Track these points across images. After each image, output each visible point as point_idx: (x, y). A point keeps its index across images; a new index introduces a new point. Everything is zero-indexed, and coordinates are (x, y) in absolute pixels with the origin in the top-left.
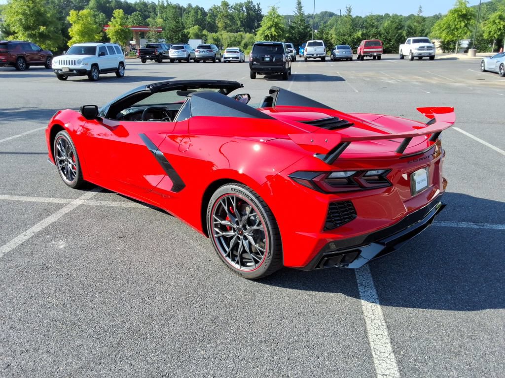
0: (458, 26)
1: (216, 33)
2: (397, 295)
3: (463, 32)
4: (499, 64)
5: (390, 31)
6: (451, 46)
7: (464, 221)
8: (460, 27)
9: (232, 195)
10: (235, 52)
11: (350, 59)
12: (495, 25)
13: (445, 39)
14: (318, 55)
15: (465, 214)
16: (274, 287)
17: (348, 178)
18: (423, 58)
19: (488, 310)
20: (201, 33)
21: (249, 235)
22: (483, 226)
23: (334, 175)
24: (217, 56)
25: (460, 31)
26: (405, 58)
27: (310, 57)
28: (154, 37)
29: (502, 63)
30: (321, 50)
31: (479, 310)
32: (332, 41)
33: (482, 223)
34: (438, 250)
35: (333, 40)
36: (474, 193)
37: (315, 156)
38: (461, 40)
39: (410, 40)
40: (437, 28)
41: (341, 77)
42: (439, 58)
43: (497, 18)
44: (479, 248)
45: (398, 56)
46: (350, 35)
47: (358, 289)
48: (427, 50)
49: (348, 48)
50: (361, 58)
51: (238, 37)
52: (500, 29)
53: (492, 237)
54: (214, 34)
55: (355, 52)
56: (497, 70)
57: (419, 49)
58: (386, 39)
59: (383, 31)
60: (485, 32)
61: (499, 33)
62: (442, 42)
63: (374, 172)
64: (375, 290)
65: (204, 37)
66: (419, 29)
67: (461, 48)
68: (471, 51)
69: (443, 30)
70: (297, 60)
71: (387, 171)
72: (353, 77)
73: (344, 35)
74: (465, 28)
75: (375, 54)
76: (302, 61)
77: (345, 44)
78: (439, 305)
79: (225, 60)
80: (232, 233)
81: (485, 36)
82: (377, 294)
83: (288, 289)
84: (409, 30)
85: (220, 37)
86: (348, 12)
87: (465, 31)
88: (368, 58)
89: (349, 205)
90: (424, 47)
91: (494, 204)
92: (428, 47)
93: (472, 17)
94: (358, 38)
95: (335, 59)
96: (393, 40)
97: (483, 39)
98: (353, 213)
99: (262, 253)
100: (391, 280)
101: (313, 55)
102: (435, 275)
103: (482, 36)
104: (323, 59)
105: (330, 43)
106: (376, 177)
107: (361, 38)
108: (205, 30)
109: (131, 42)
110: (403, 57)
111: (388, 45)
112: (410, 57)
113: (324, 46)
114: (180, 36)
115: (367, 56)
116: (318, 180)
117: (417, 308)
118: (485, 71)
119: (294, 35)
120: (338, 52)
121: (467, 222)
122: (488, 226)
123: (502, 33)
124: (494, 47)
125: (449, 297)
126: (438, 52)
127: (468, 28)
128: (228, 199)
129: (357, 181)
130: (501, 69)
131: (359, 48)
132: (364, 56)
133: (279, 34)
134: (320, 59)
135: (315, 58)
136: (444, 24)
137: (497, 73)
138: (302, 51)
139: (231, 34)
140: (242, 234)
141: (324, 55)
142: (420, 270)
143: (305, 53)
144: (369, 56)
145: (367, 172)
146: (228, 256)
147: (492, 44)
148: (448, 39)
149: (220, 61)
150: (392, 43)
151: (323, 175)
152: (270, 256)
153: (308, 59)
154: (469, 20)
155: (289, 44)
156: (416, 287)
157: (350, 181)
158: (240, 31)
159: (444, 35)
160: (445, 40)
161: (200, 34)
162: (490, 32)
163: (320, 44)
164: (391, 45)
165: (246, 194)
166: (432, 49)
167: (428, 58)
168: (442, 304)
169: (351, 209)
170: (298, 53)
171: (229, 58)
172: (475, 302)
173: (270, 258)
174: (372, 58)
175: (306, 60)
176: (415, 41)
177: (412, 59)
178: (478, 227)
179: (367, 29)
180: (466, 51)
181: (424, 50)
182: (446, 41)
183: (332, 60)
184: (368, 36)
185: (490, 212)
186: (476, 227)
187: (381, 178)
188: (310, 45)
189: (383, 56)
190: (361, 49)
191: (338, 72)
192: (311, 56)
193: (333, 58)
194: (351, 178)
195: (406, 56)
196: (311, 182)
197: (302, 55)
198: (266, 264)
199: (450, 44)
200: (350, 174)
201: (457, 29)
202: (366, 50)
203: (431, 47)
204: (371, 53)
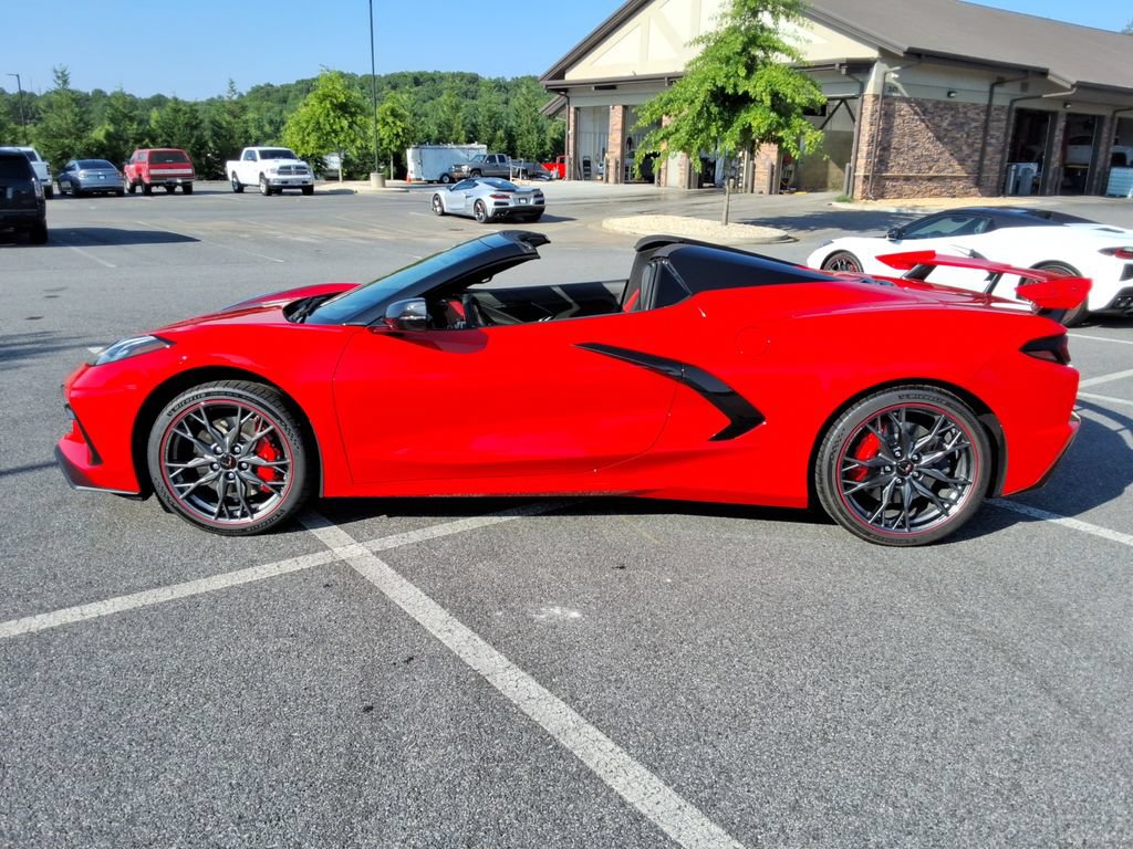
0: (336, 127)
3: (348, 140)
4: (473, 200)
8: (341, 128)
11: (117, 192)
12: (387, 127)
25: (342, 137)
26: (246, 189)
29: (477, 200)
38: (327, 154)
39: (251, 152)
43: (388, 113)
45: (226, 186)
48: (298, 173)
49: (109, 167)
52: (397, 135)
56: (471, 212)
57: (279, 173)
61: (398, 143)
68: (375, 177)
73: (62, 136)
75: (176, 181)
84: (216, 129)
86: (60, 82)
88: (161, 189)
90: (289, 167)
92: (298, 167)
93: (359, 111)
107: (106, 143)
110: (240, 188)
112: (262, 189)
115: (158, 185)
118: (444, 214)
120: (83, 176)
123: (401, 143)
124: (392, 169)
130: (477, 211)
131: (132, 167)
132: (152, 185)
136: (308, 122)
137: (473, 218)
144: (161, 184)
147: (389, 164)
154: (353, 115)
162: (382, 140)
166: (306, 173)
167: (300, 190)
176: (265, 155)
177: (269, 193)
179: (119, 124)
181: (290, 173)
184: (123, 139)
189: (197, 186)
190: (138, 170)
195: (247, 185)
201: (335, 131)
202: (153, 172)
203: (304, 168)
204: (169, 179)
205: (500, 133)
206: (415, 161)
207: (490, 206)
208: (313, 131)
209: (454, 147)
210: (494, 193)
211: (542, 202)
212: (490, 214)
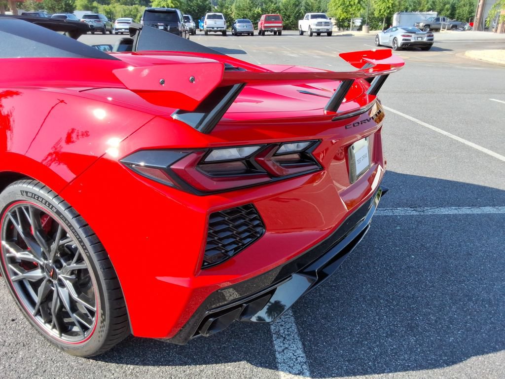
0: (352, 3)
1: (108, 5)
2: (335, 349)
3: (356, 9)
4: (393, 38)
5: (289, 7)
6: (346, 24)
7: (400, 207)
8: (354, 3)
9: (25, 204)
10: (128, 23)
11: (250, 34)
12: (384, 3)
13: (340, 16)
14: (219, 29)
15: (397, 196)
16: (125, 366)
17: (246, 160)
18: (321, 34)
19: (474, 358)
20: (90, 4)
21: (67, 279)
22: (423, 211)
23: (217, 155)
24: (107, 27)
25: (354, 8)
27: (210, 31)
28: (32, 6)
29: (395, 38)
30: (221, 23)
31: (461, 361)
32: (233, 16)
33: (420, 207)
34: (378, 254)
35: (233, 14)
36: (400, 169)
37: (175, 117)
38: (354, 17)
39: (308, 15)
40: (333, 4)
41: (244, 50)
42: (335, 34)
44: (428, 245)
45: (298, 33)
46: (250, 10)
47: (273, 346)
48: (325, 25)
49: (249, 22)
50: (262, 33)
51: (133, 11)
52: (389, 7)
53: (440, 227)
54: (106, 7)
55: (256, 28)
56: (391, 44)
57: (317, 25)
58: (285, 15)
59: (282, 7)
60: (376, 10)
61: (388, 11)
62: (338, 20)
63: (291, 147)
64: (300, 345)
65: (95, 9)
66: (316, 5)
67: (355, 26)
68: (364, 28)
69: (339, 7)
70: (196, 33)
71: (313, 143)
72: (255, 51)
73: (244, 10)
74: (359, 5)
75: (276, 29)
76: (202, 35)
77: (245, 18)
78: (402, 360)
79: (117, 31)
80: (38, 273)
81: (376, 14)
82: (305, 352)
83: (151, 367)
84: (307, 6)
85: (113, 10)
87: (359, 8)
88: (269, 33)
89: (251, 213)
90: (322, 23)
91: (427, 180)
92: (326, 23)
94: (258, 13)
95: (237, 34)
96: (292, 17)
97: (374, 17)
98: (258, 226)
99: (92, 313)
100: (323, 318)
101: (213, 28)
102: (384, 299)
103: (373, 14)
104: (224, 34)
105: (231, 18)
106: (296, 156)
107: (261, 13)
108: (95, 2)
109: (7, 13)
110: (302, 33)
111: (287, 22)
112: (309, 33)
113: (224, 20)
114: (64, 6)
115: (267, 31)
116: (183, 168)
117: (371, 373)
118: (379, 45)
119: (193, 8)
120: (238, 26)
121: (403, 207)
122: (429, 211)
123: (390, 11)
124: (384, 25)
125: (412, 340)
126: (335, 29)
127: (361, 5)
128: (20, 210)
129: (263, 164)
130: (394, 43)
131: (260, 23)
132: (265, 31)
133: (176, 5)
134: (221, 33)
135: (216, 31)
137: (391, 47)
138: (202, 24)
139: (126, 7)
140: (54, 275)
141: (224, 29)
142: (360, 292)
143: (205, 26)
144: (269, 31)
145: (280, 146)
146: (38, 313)
147: (382, 23)
148: (343, 16)
149: (111, 33)
150: (291, 19)
151: (193, 156)
152: (104, 320)
153: (208, 33)
155: (187, 15)
156: (362, 328)
157: (250, 166)
158: (135, 4)
159: (339, 11)
160: (339, 18)
161: (90, 6)
162: (380, 10)
163: (220, 17)
164: (290, 21)
165: (46, 202)
166: (329, 25)
167: (326, 34)
168: (406, 356)
169: (255, 219)
170: (197, 27)
171: (121, 29)
172: (450, 344)
173: (107, 323)
174: (273, 33)
175: (206, 34)
176: (313, 17)
177: (311, 35)
178: (417, 213)
179: (267, 4)
180: (360, 29)
181: (321, 25)
182: (341, 18)
183: (233, 35)
184: (267, 11)
185: (425, 191)
186: (415, 213)
187: (304, 157)
188: (209, 17)
189: (283, 32)
190: (261, 24)
191: (240, 46)
192: (211, 29)
193: (233, 33)
194: (252, 160)
195: (305, 32)
196: (169, 172)
197: (202, 29)
198: (100, 334)
199: (345, 22)
200: (248, 151)
201: (351, 6)
202: (266, 25)
203: (329, 23)
204: (271, 28)
205: (448, 6)
206: (397, 20)
207: (400, 41)
208: (341, 5)
209: (419, 13)
210: (403, 34)
211: (432, 40)
212: (399, 46)
